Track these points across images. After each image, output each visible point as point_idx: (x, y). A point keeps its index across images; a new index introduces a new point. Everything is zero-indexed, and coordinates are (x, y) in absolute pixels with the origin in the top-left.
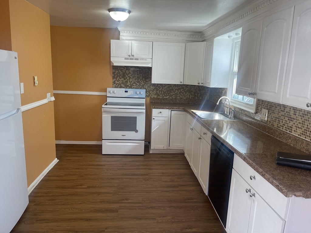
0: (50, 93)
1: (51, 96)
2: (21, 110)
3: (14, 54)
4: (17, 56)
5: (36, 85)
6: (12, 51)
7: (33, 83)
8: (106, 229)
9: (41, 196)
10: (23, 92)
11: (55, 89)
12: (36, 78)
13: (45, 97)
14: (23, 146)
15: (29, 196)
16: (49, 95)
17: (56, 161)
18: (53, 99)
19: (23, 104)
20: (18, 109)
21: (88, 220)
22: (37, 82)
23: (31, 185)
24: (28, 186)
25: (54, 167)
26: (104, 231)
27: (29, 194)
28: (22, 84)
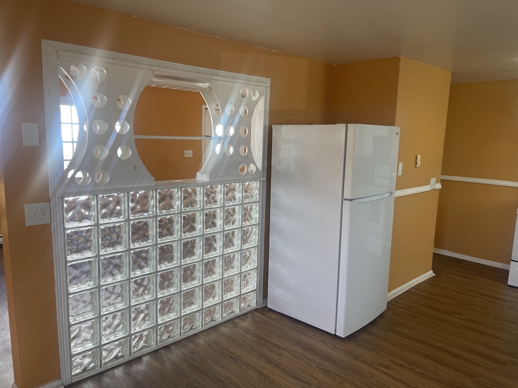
0: (435, 178)
1: (437, 182)
2: (394, 194)
3: (397, 129)
4: (399, 132)
5: (417, 166)
6: (394, 125)
7: (414, 164)
8: (479, 376)
9: (402, 308)
10: (400, 173)
11: (443, 173)
12: (419, 157)
13: (428, 183)
14: (390, 245)
15: (387, 303)
16: (433, 180)
17: (430, 274)
18: (439, 186)
19: (398, 188)
20: (391, 193)
21: (456, 356)
22: (419, 162)
23: (392, 291)
24: (389, 291)
25: (426, 280)
26: (475, 377)
27: (388, 301)
28: (401, 165)
